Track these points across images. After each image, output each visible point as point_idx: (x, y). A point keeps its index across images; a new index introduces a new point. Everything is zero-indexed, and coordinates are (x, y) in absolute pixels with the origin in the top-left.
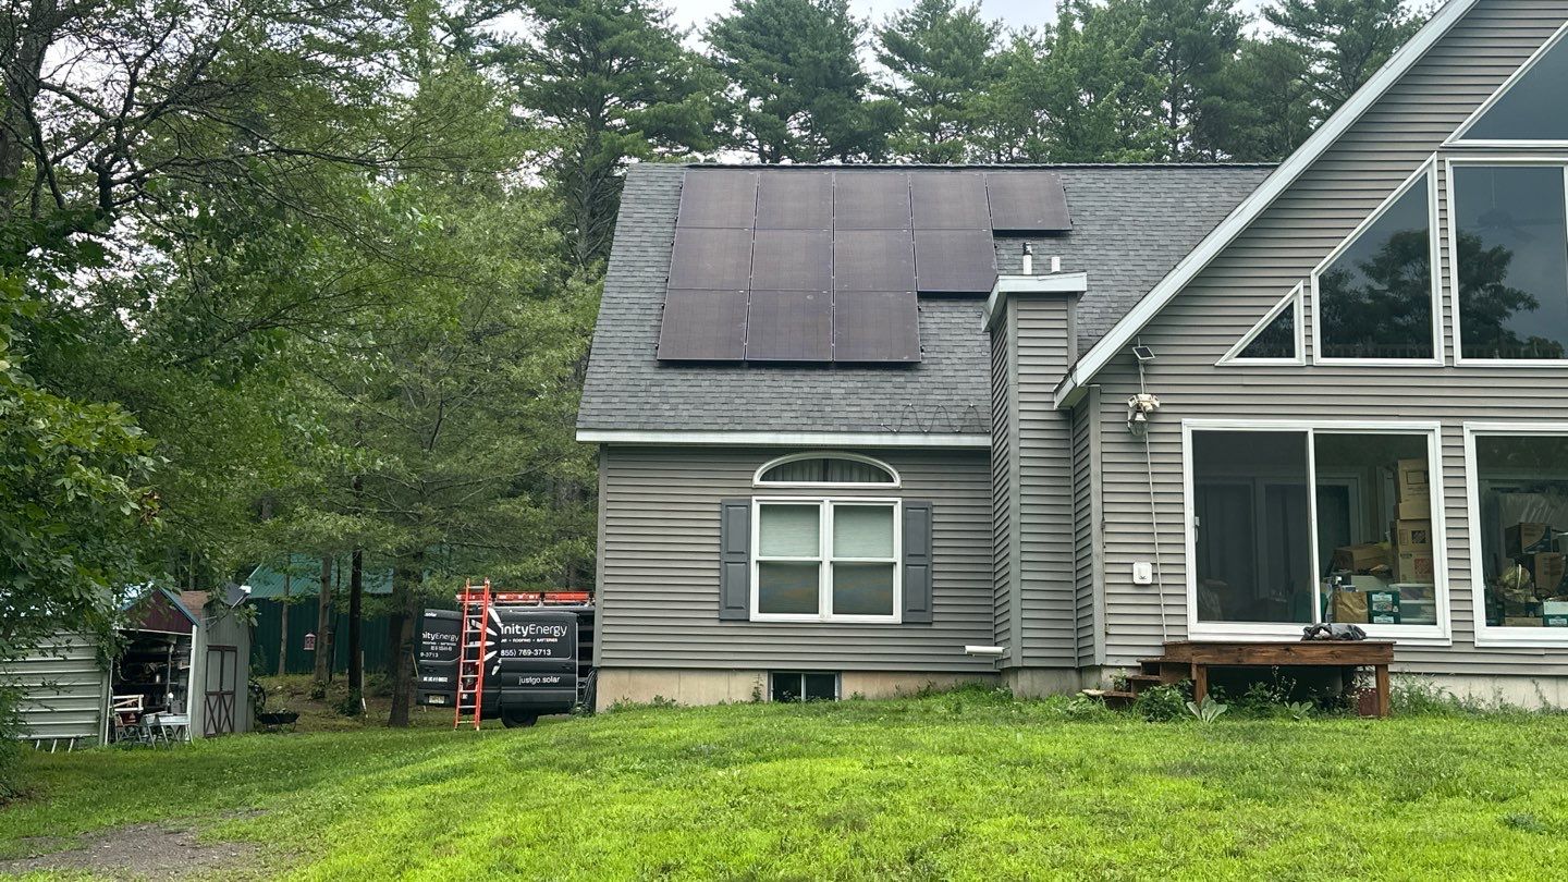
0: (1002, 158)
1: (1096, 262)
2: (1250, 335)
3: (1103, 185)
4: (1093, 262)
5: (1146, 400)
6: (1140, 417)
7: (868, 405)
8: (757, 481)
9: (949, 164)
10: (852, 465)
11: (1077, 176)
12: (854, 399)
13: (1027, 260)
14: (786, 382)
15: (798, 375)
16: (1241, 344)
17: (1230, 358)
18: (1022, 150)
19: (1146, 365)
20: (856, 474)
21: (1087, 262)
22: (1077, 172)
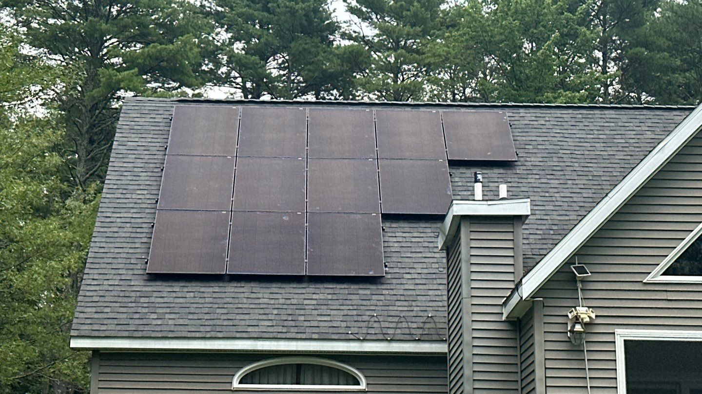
0: (457, 96)
1: (539, 190)
2: (673, 256)
3: (543, 123)
4: (536, 190)
5: (584, 312)
6: (578, 328)
7: (337, 315)
8: (236, 384)
9: (410, 102)
10: (322, 368)
11: (522, 115)
12: (324, 310)
13: (478, 187)
14: (264, 294)
15: (275, 287)
16: (665, 263)
17: (656, 276)
18: (474, 90)
19: (583, 281)
20: (326, 378)
21: (531, 189)
22: (522, 110)
